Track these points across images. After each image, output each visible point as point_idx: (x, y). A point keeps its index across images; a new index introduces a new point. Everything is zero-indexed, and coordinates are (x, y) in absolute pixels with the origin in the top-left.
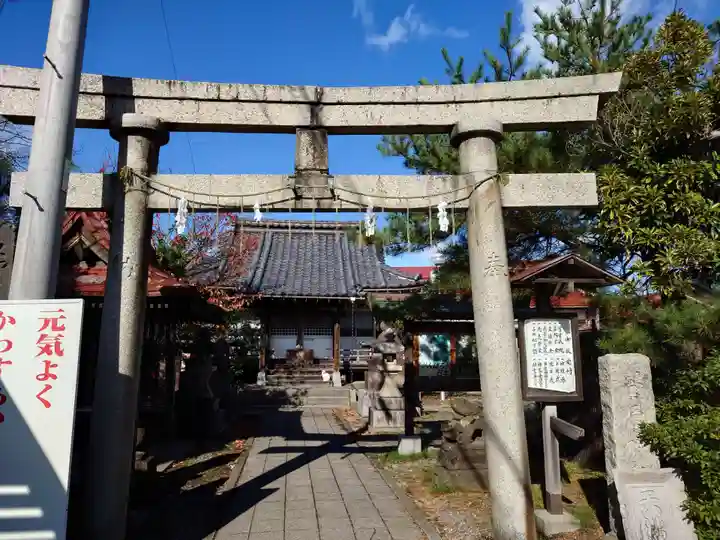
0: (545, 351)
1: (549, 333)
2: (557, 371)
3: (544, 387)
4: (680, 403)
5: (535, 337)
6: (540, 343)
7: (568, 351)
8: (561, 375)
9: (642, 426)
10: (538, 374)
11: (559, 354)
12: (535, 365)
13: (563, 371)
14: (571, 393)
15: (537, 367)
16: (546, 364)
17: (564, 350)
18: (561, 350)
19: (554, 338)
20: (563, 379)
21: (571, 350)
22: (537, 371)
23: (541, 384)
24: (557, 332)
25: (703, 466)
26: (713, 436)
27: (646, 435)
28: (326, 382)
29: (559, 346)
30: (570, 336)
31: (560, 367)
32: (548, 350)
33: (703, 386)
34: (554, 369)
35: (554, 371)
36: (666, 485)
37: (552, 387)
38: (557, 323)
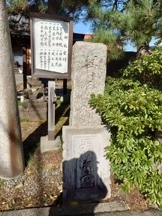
0: (50, 45)
1: (52, 31)
2: (57, 59)
3: (47, 69)
4: (124, 82)
5: (42, 34)
6: (46, 38)
7: (65, 46)
8: (59, 62)
9: (93, 96)
10: (43, 60)
11: (59, 47)
12: (41, 53)
13: (60, 59)
14: (64, 74)
15: (43, 55)
16: (49, 53)
17: (63, 45)
18: (60, 44)
19: (56, 36)
20: (60, 65)
21: (67, 46)
22: (43, 58)
23: (45, 67)
24: (59, 31)
25: (120, 129)
26: (131, 107)
27: (95, 103)
28: (20, 74)
29: (59, 42)
30: (67, 35)
31: (59, 56)
32: (51, 44)
33: (139, 69)
34: (54, 57)
35: (55, 59)
36: (99, 135)
37: (52, 69)
38: (60, 24)
